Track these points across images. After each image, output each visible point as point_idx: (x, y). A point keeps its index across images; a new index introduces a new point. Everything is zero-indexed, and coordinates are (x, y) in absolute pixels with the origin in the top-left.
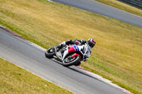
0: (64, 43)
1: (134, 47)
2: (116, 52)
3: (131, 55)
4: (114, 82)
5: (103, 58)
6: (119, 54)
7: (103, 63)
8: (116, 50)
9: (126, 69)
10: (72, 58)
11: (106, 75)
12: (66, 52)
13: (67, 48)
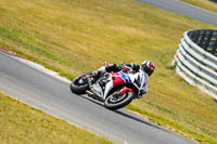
0: (103, 69)
1: (92, 20)
2: (65, 29)
3: (87, 33)
4: (62, 75)
5: (45, 39)
6: (69, 31)
7: (45, 46)
8: (64, 25)
9: (80, 54)
10: (121, 95)
11: (50, 64)
12: (109, 85)
13: (110, 78)
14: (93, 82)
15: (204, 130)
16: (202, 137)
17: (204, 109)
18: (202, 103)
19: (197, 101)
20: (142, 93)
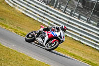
10: (53, 43)
12: (46, 38)
13: (46, 35)
14: (37, 37)
15: (18, 27)
16: (17, 30)
17: (18, 18)
18: (17, 15)
19: (15, 14)
20: (63, 41)
